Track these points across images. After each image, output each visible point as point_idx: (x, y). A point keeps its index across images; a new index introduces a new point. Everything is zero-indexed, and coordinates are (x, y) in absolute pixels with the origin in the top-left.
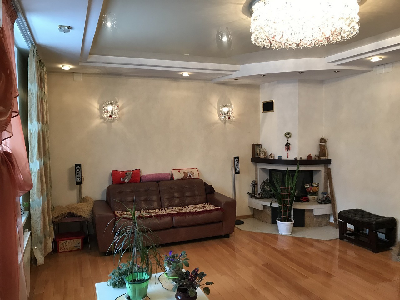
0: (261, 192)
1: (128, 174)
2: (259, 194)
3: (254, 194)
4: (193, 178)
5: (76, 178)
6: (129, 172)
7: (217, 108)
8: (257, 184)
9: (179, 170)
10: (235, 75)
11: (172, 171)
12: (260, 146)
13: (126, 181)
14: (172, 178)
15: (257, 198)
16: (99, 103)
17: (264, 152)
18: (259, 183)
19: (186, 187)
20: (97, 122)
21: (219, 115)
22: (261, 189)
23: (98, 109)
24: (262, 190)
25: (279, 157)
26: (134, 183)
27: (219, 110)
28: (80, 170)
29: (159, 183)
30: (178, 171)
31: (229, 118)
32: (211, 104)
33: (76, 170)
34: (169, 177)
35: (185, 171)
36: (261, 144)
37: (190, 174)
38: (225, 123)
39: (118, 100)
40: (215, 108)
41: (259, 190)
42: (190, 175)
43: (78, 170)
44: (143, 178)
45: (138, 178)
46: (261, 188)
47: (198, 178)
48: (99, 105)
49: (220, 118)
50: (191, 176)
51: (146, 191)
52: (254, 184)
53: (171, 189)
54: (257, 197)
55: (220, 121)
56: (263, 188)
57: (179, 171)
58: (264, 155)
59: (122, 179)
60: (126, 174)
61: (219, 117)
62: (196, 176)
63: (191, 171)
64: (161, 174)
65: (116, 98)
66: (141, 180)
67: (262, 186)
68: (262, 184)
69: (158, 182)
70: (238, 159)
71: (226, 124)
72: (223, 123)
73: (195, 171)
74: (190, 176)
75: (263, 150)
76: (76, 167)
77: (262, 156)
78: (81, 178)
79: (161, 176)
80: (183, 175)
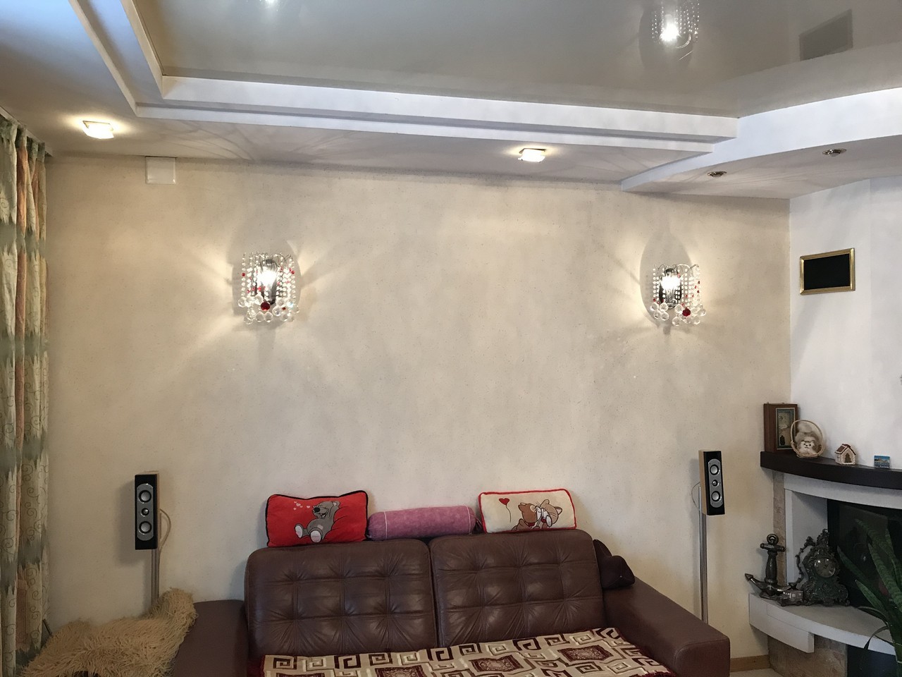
0: (800, 580)
1: (322, 511)
2: (793, 587)
3: (772, 584)
4: (554, 526)
5: (138, 527)
6: (326, 504)
7: (638, 277)
8: (784, 550)
9: (504, 497)
10: (717, 155)
11: (480, 497)
12: (793, 411)
13: (316, 535)
14: (479, 527)
15: (785, 603)
16: (230, 262)
17: (813, 434)
18: (793, 545)
19: (531, 564)
20: (223, 325)
21: (648, 301)
22: (800, 568)
23: (227, 281)
24: (803, 570)
25: (877, 459)
26: (344, 542)
27: (647, 284)
28: (154, 497)
29: (433, 544)
30: (501, 500)
31: (687, 312)
32: (620, 264)
33: (138, 496)
34: (470, 522)
35: (526, 499)
36: (796, 406)
37: (545, 514)
38: (667, 331)
39: (299, 251)
40: (633, 277)
41: (791, 573)
42: (542, 517)
43: (144, 498)
44: (375, 526)
45: (359, 527)
46: (801, 565)
47: (574, 529)
48: (231, 269)
49: (651, 313)
50: (548, 520)
51: (382, 575)
52: (774, 548)
53: (475, 568)
54: (788, 600)
55: (649, 323)
56: (806, 565)
57: (505, 501)
58: (814, 448)
59: (299, 530)
60: (317, 510)
61: (647, 307)
62: (565, 520)
63: (547, 502)
64: (441, 511)
65: (289, 242)
66: (367, 532)
67: (803, 557)
68: (802, 550)
69: (427, 539)
70: (720, 459)
71: (673, 332)
72: (661, 329)
73: (561, 500)
74: (543, 520)
75: (807, 426)
76: (137, 486)
77: (806, 450)
78: (155, 527)
79: (438, 519)
80: (518, 515)
